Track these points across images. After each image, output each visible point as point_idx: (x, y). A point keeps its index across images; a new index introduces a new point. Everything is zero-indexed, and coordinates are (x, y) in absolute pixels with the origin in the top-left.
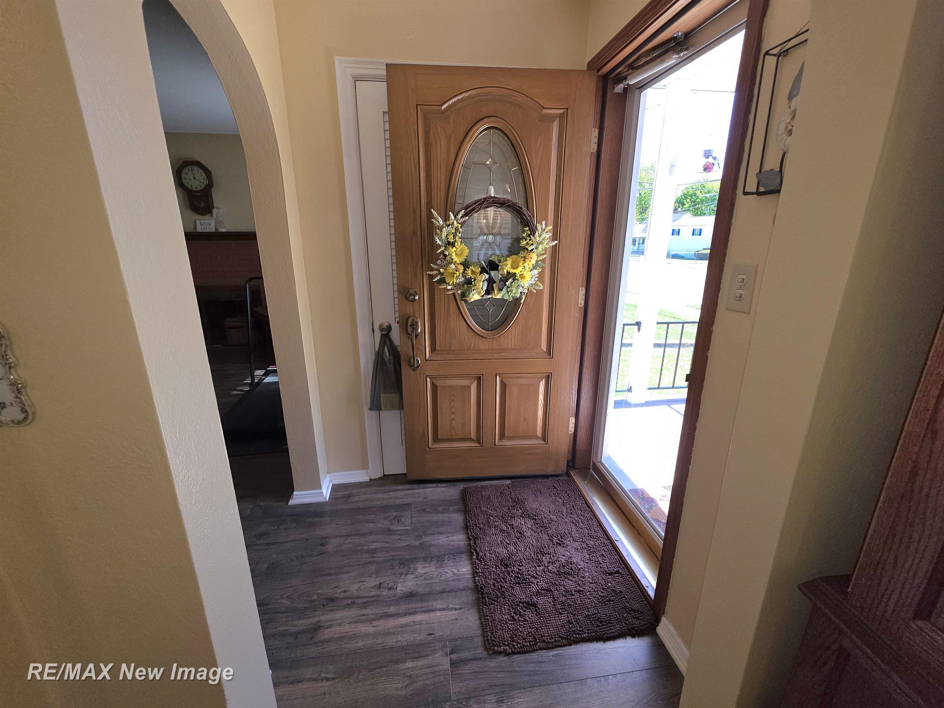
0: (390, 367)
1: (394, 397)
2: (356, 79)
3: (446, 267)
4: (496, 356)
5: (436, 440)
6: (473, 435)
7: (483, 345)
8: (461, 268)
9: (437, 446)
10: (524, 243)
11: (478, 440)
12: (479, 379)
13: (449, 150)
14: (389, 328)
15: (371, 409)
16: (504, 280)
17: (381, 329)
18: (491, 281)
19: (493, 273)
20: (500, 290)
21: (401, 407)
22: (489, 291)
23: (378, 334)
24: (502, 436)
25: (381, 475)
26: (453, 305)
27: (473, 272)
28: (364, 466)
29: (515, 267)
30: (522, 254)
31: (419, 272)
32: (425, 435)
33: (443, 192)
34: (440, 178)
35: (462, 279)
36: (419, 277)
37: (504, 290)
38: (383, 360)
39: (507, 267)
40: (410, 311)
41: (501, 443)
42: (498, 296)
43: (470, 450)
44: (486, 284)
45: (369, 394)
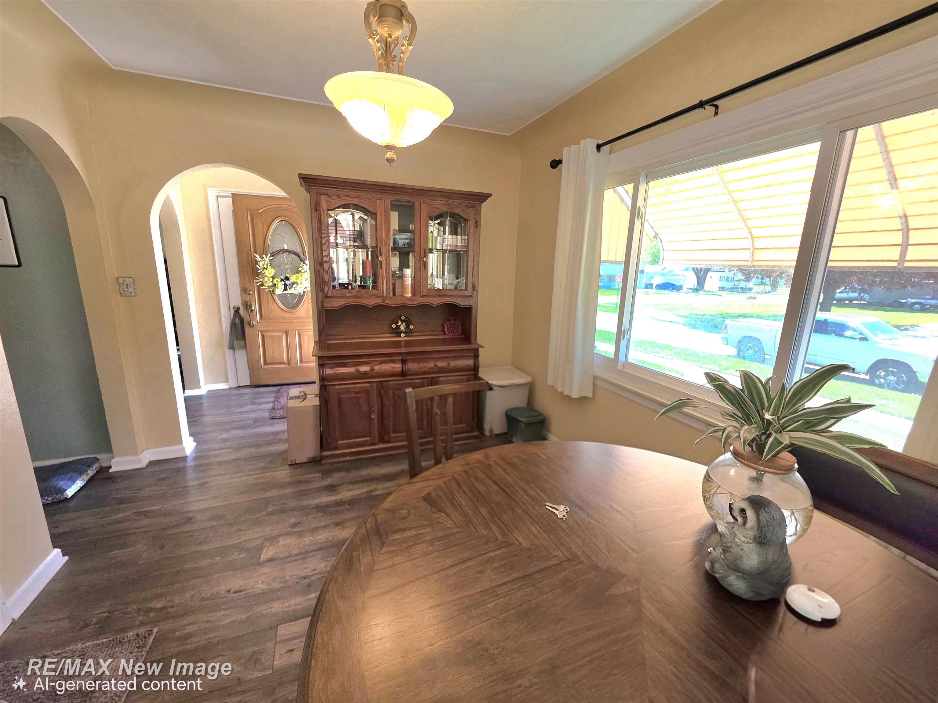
0: (239, 327)
1: (242, 342)
2: (218, 197)
3: (264, 278)
4: (294, 321)
5: (265, 363)
6: (285, 360)
7: (287, 315)
8: (271, 279)
9: (266, 367)
10: (300, 269)
11: (289, 364)
12: (287, 332)
13: (263, 229)
14: (238, 309)
15: (229, 348)
16: (293, 284)
17: (234, 308)
18: (285, 285)
19: (287, 282)
20: (290, 289)
21: (245, 347)
22: (285, 289)
23: (232, 311)
24: (301, 361)
25: (237, 386)
26: (270, 297)
27: (277, 281)
28: (227, 381)
29: (297, 278)
30: (300, 274)
31: (252, 280)
32: (259, 361)
33: (262, 246)
34: (259, 240)
35: (271, 284)
36: (252, 283)
37: (293, 289)
38: (235, 323)
39: (293, 279)
40: (248, 299)
41: (301, 365)
42: (289, 291)
43: (283, 368)
44: (283, 286)
45: (228, 340)
